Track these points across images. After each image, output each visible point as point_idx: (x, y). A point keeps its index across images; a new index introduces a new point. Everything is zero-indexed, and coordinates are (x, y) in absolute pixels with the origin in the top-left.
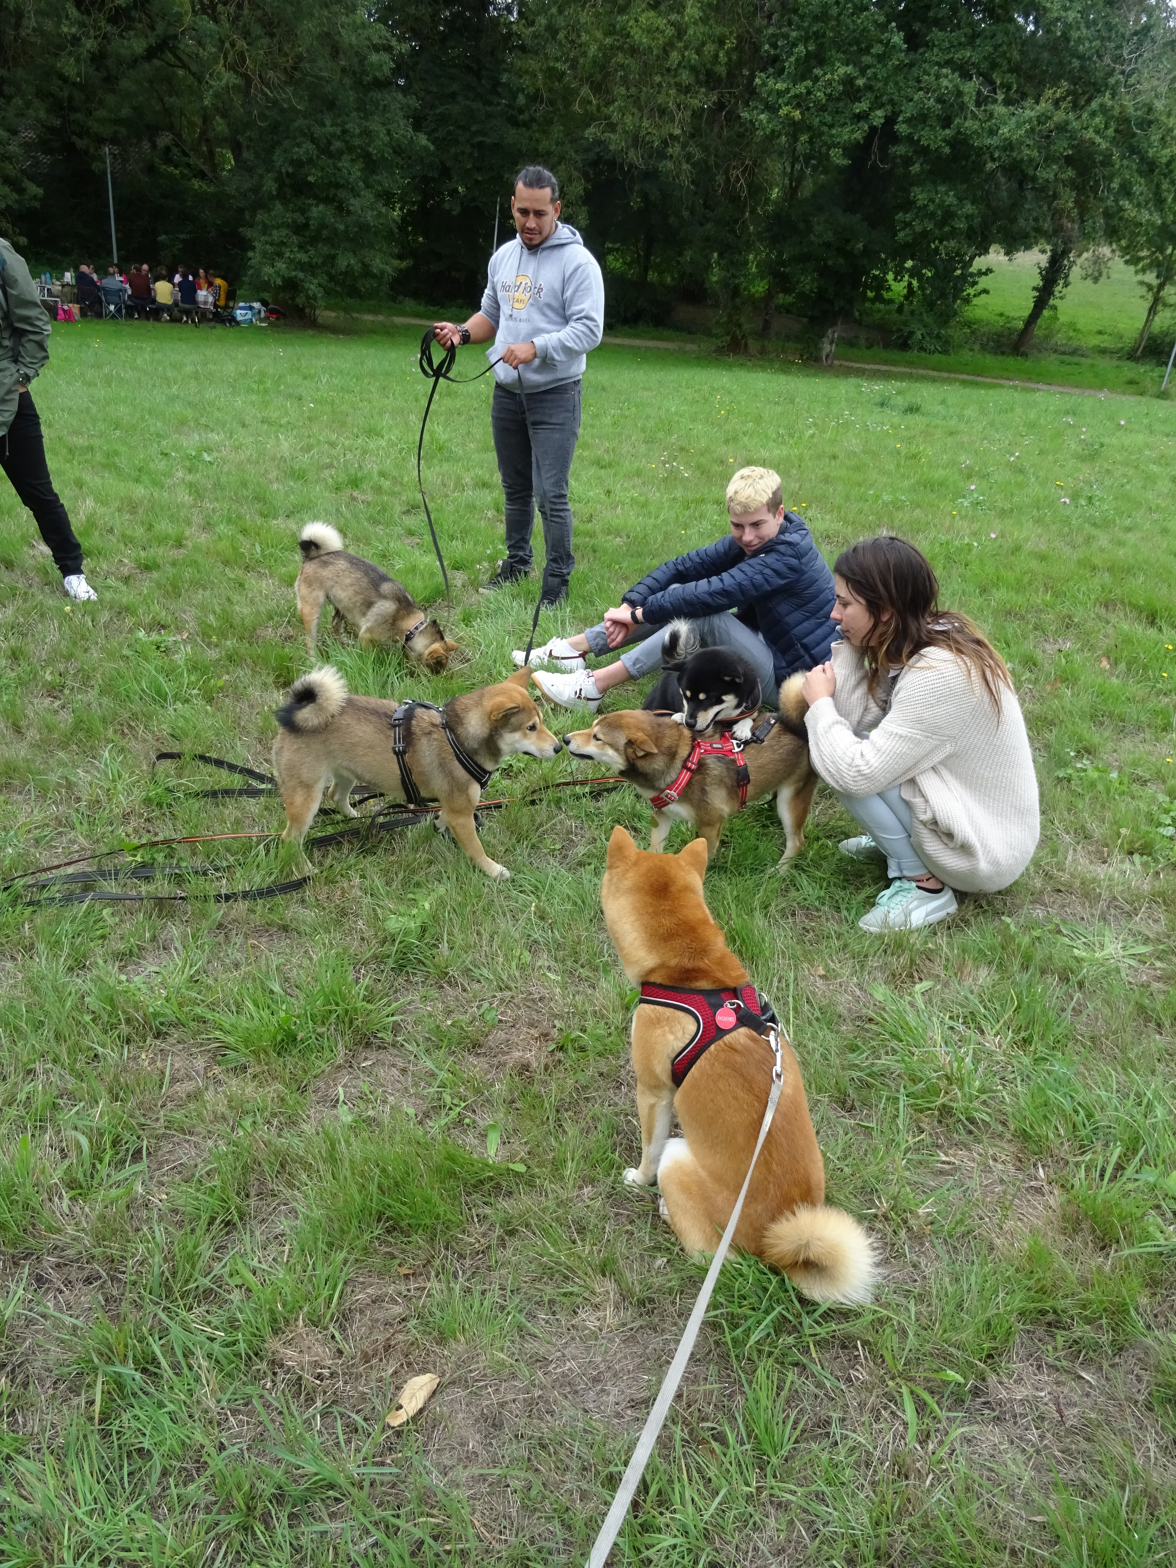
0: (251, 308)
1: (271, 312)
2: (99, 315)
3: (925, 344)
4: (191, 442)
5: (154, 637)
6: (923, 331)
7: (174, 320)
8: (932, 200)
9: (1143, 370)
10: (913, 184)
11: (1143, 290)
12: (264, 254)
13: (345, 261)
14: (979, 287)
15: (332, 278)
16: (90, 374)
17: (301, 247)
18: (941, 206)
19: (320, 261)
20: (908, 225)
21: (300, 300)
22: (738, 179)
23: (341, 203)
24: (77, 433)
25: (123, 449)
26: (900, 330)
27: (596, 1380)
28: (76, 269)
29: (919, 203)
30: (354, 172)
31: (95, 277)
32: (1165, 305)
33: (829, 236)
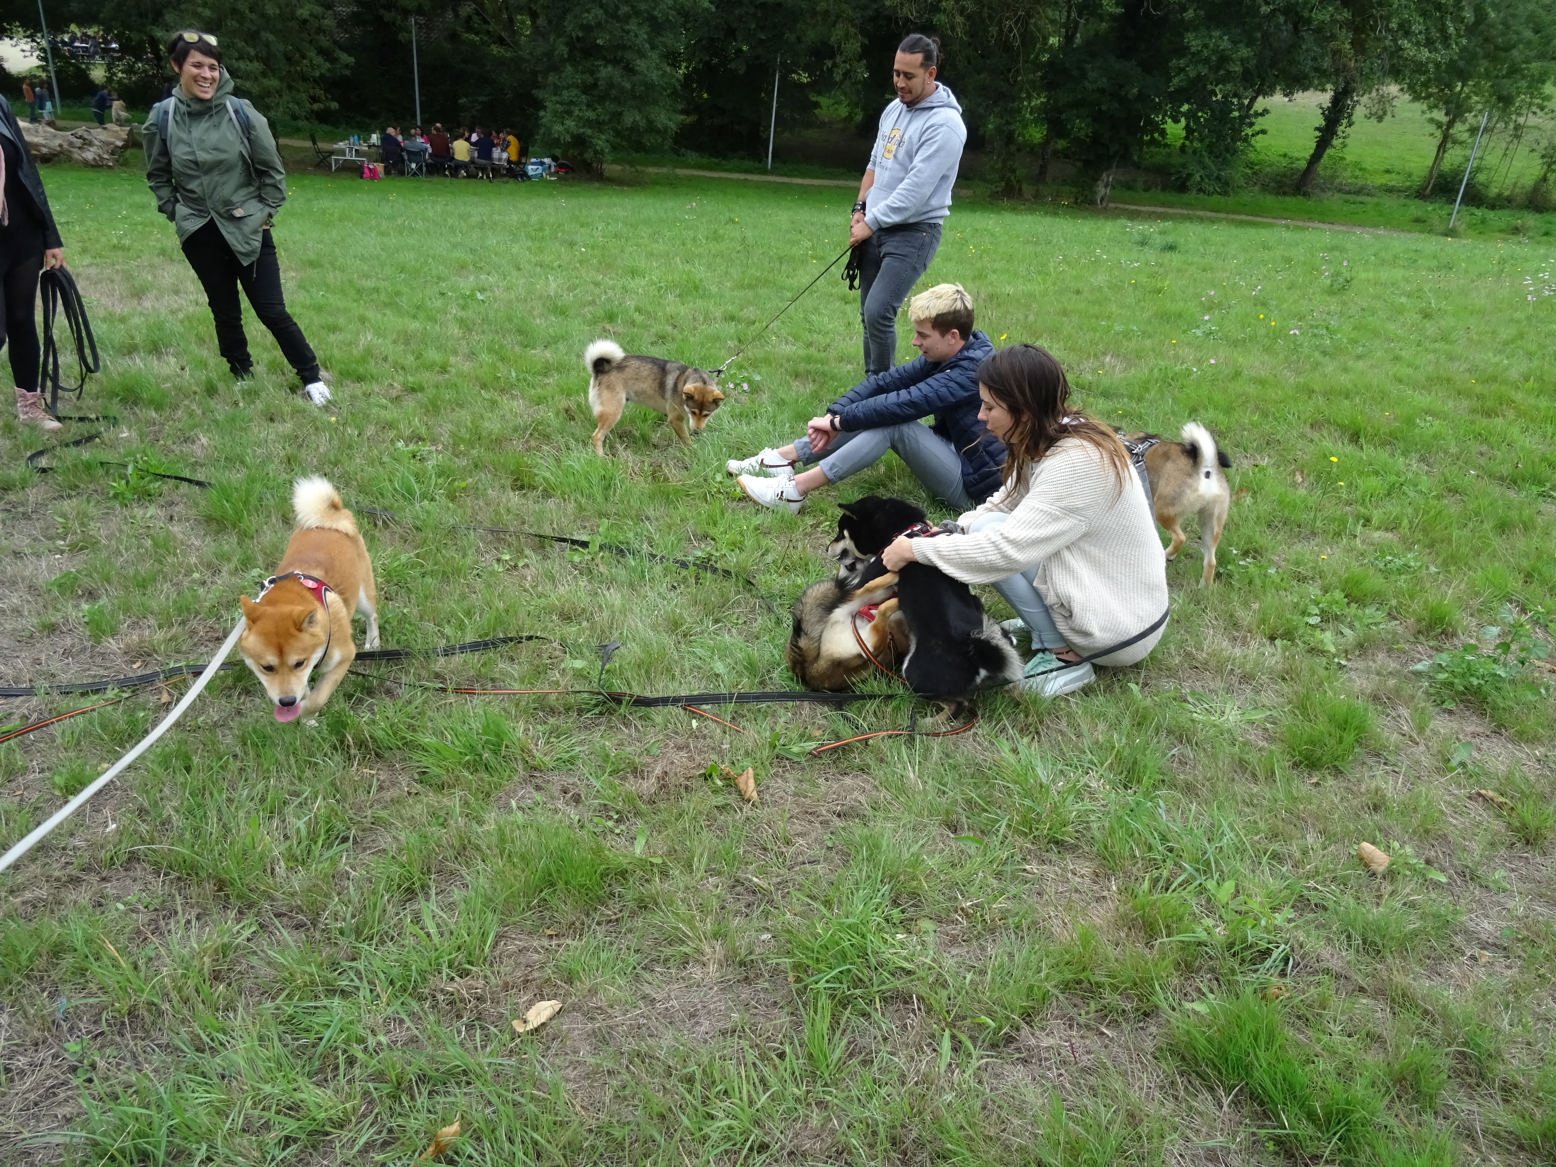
0: (542, 164)
1: (560, 166)
2: (402, 173)
3: (1203, 185)
4: (467, 283)
5: (412, 447)
6: (1202, 172)
7: (469, 176)
8: (1206, 46)
9: (1431, 209)
10: (1187, 30)
11: (1432, 128)
12: (555, 113)
13: (631, 117)
14: (1257, 128)
15: (618, 133)
16: (385, 225)
17: (589, 105)
18: (1215, 51)
19: (607, 118)
20: (1182, 70)
21: (589, 155)
22: (1011, 30)
23: (628, 64)
24: (367, 277)
25: (405, 290)
26: (1179, 172)
27: (692, 1016)
28: (383, 131)
29: (1193, 49)
30: (639, 33)
31: (400, 138)
32: (1455, 142)
33: (1103, 82)
